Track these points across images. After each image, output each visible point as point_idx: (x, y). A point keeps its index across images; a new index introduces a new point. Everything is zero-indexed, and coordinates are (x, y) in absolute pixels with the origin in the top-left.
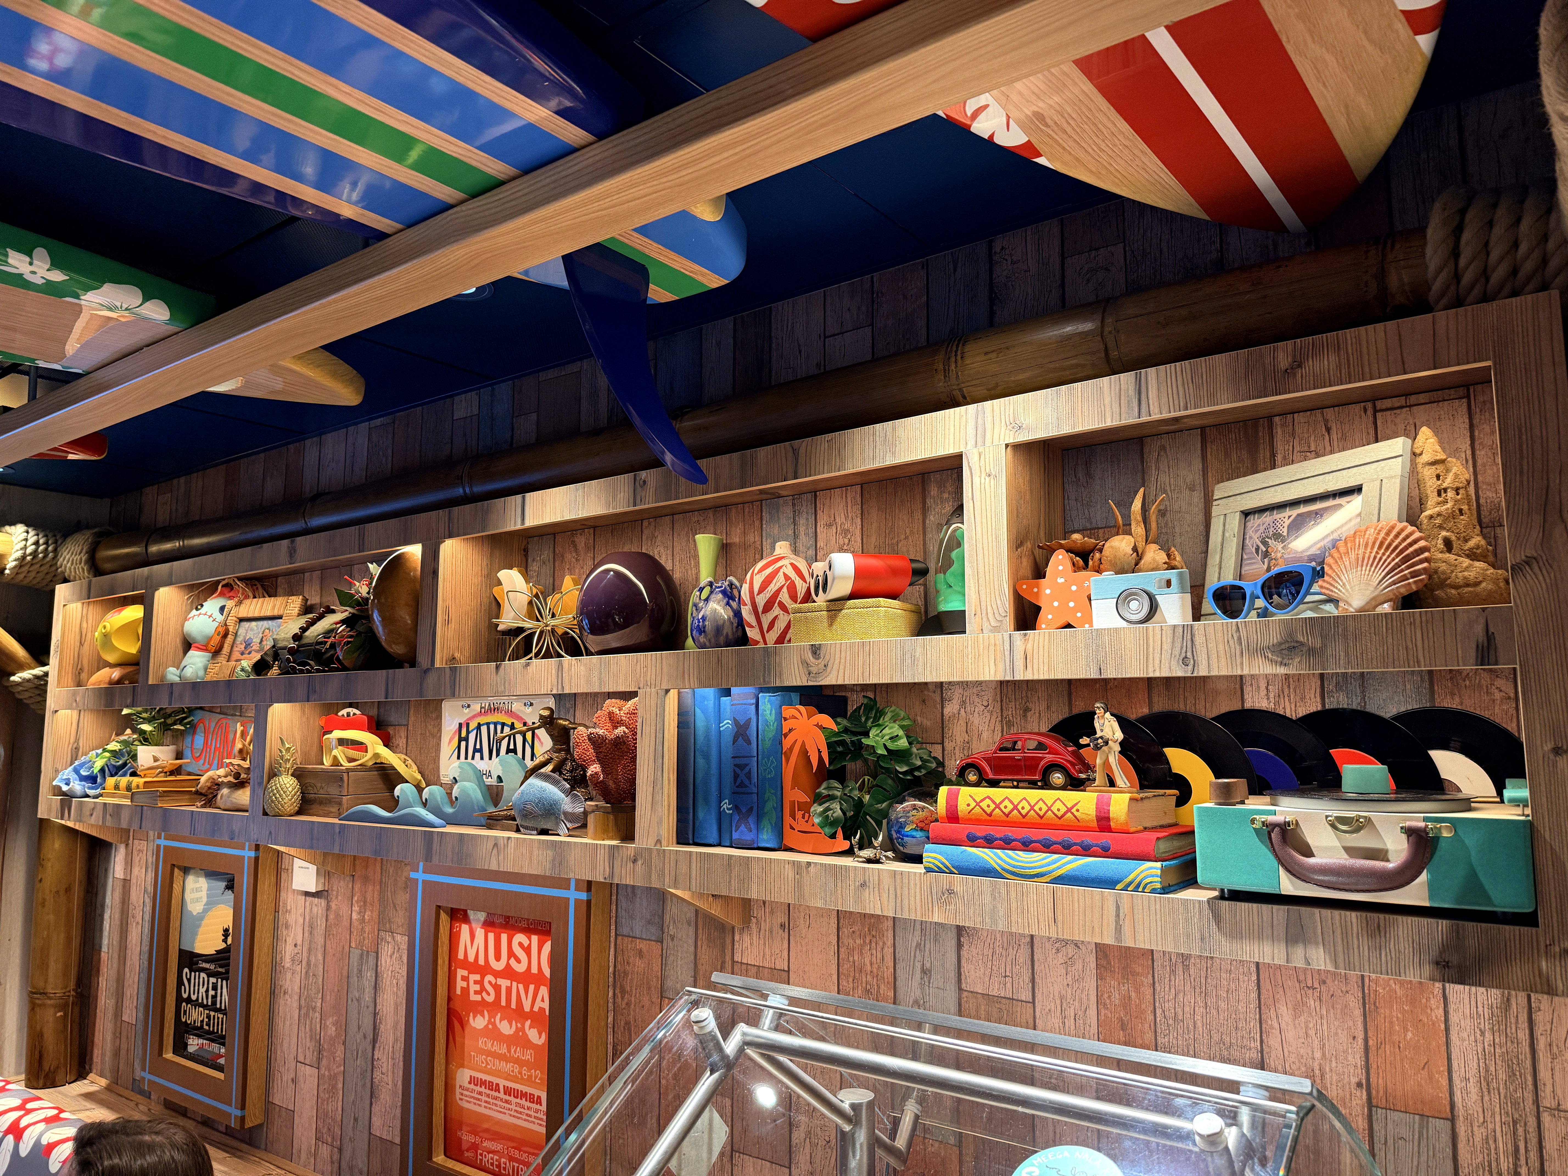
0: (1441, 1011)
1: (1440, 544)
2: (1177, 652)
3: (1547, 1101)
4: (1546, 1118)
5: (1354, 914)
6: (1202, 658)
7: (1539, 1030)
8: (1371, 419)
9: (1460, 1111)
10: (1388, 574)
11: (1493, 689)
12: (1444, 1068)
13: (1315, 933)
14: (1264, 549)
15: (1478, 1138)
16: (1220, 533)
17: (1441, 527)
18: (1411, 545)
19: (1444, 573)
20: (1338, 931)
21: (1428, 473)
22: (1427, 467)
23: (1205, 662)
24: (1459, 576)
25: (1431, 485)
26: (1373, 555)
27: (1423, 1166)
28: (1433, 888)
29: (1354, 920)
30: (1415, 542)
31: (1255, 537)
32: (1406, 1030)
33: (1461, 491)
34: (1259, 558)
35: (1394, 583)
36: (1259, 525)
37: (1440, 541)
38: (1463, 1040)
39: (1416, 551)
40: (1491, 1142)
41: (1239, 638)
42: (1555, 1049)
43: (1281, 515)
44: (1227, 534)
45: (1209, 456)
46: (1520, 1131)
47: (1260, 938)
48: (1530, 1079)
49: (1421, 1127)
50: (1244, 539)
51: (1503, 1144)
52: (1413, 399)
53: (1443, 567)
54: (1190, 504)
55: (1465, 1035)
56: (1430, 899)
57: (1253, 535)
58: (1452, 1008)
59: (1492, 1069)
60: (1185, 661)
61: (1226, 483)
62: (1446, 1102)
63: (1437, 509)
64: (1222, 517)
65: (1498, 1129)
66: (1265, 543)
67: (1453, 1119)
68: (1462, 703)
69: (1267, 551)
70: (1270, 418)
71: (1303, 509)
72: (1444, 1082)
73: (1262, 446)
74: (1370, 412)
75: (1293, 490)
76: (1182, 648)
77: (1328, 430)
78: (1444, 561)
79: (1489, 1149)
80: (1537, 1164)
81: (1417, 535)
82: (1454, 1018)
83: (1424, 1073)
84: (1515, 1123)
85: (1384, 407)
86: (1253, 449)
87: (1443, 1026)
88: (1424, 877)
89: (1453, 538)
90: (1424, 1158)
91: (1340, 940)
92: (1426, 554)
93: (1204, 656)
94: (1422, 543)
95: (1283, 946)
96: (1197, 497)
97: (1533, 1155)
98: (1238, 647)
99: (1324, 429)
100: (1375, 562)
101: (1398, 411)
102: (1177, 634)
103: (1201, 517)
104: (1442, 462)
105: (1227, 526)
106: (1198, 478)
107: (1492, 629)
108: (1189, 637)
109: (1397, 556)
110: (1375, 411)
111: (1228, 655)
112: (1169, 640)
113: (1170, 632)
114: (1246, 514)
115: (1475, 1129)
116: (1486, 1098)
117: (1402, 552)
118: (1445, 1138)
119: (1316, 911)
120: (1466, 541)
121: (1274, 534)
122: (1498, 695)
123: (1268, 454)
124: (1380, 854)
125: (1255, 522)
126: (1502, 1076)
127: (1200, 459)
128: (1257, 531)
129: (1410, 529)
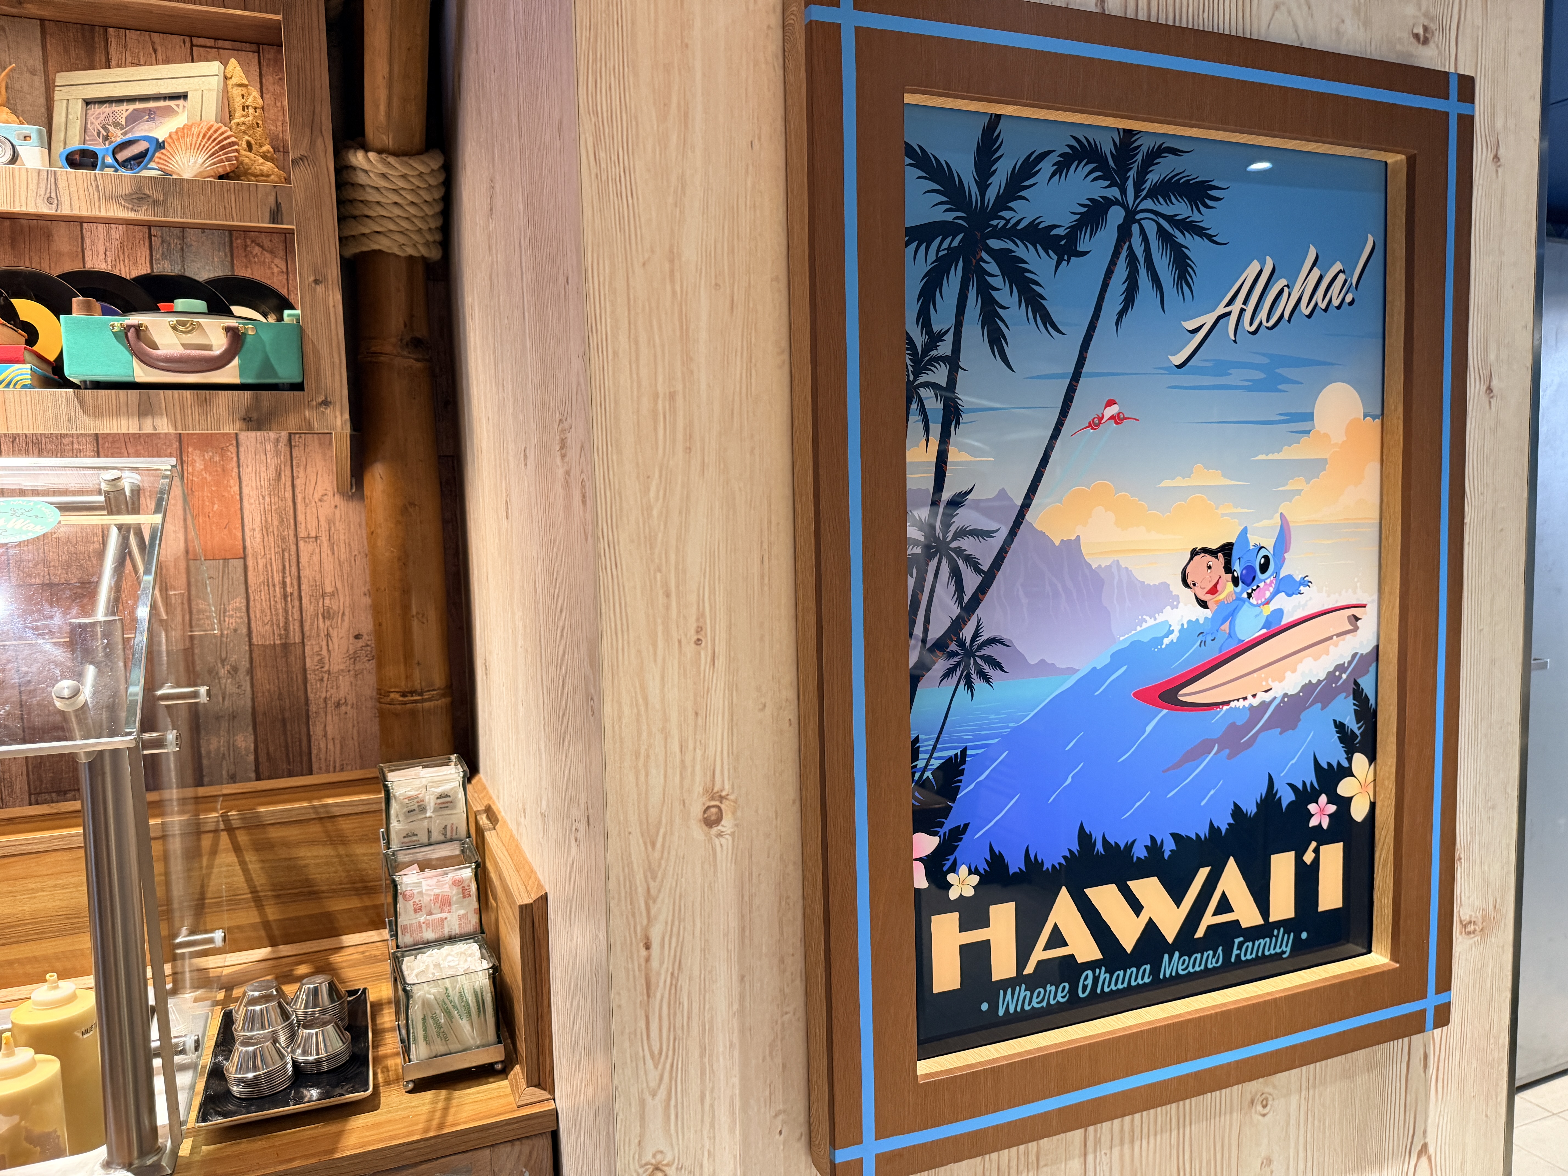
0: (237, 488)
1: (244, 145)
2: (42, 192)
3: (302, 534)
4: (301, 544)
5: (188, 392)
6: (65, 199)
7: (297, 491)
8: (189, 51)
9: (249, 551)
10: (210, 156)
11: (273, 266)
12: (239, 526)
13: (160, 408)
14: (105, 134)
15: (261, 566)
16: (64, 114)
17: (244, 132)
18: (226, 139)
19: (247, 164)
20: (177, 405)
21: (236, 92)
22: (236, 88)
23: (67, 203)
24: (256, 169)
25: (238, 102)
26: (198, 143)
27: (225, 592)
28: (242, 369)
29: (189, 397)
30: (228, 137)
31: (96, 123)
32: (213, 504)
33: (258, 110)
34: (101, 140)
35: (214, 164)
36: (99, 114)
37: (244, 143)
38: (251, 504)
39: (229, 143)
40: (269, 566)
41: (97, 187)
42: (307, 501)
43: (120, 108)
44: (70, 117)
45: (48, 47)
46: (286, 555)
47: (118, 415)
48: (292, 521)
49: (224, 567)
50: (86, 124)
51: (276, 566)
52: (220, 43)
53: (246, 160)
54: (32, 87)
55: (252, 501)
56: (240, 376)
57: (94, 121)
58: (244, 484)
59: (270, 520)
60: (49, 200)
61: (67, 73)
62: (241, 547)
63: (243, 119)
64: (65, 102)
65: (273, 558)
66: (104, 128)
67: (244, 558)
68: (252, 274)
69: (108, 136)
70: (105, 28)
71: (138, 105)
72: (239, 534)
73: (98, 50)
74: (188, 45)
75: (130, 88)
76: (46, 189)
77: (155, 51)
78: (248, 157)
79: (267, 572)
80: (296, 574)
81: (229, 133)
82: (245, 490)
83: (226, 531)
84: (283, 551)
85: (199, 44)
86: (90, 50)
87: (238, 497)
88: (236, 362)
89: (253, 142)
90: (226, 587)
91: (178, 411)
92: (236, 147)
93: (67, 197)
94: (233, 139)
95: (136, 419)
96: (39, 81)
97: (294, 569)
98: (96, 193)
99: (151, 49)
100: (200, 148)
101: (209, 50)
102: (41, 177)
103: (42, 100)
104: (246, 86)
105: (70, 110)
106: (39, 66)
107: (279, 200)
108: (53, 180)
109: (217, 144)
110: (192, 45)
111: (88, 199)
112: (35, 181)
113: (35, 175)
114: (88, 103)
115: (259, 560)
116: (266, 539)
117: (219, 142)
118: (240, 570)
119: (161, 392)
120: (261, 146)
121: (114, 123)
122: (276, 270)
123: (104, 59)
124: (208, 347)
125: (95, 110)
126: (276, 523)
127: (40, 48)
128: (97, 118)
129: (224, 128)
